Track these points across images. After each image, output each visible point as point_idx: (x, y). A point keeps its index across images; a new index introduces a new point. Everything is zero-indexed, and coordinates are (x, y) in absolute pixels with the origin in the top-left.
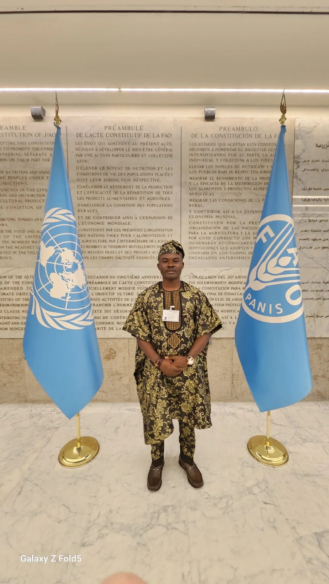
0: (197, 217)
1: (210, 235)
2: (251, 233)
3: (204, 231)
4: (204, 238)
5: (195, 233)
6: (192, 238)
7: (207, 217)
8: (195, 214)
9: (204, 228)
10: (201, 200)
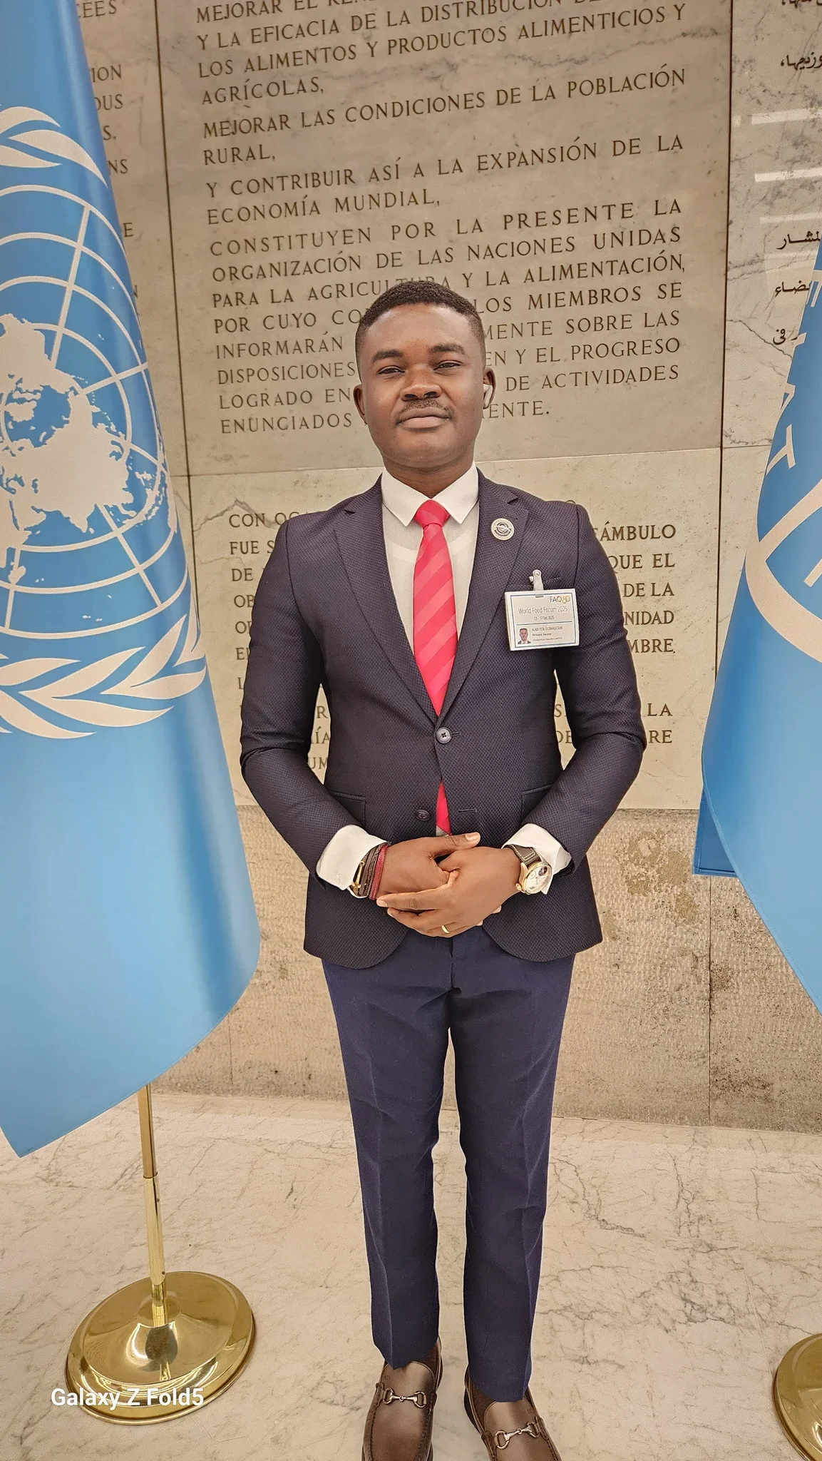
0: (244, 215)
1: (314, 306)
2: (517, 278)
3: (280, 284)
4: (284, 324)
5: (239, 298)
6: (231, 325)
7: (291, 209)
8: (233, 202)
9: (282, 272)
10: (256, 125)
